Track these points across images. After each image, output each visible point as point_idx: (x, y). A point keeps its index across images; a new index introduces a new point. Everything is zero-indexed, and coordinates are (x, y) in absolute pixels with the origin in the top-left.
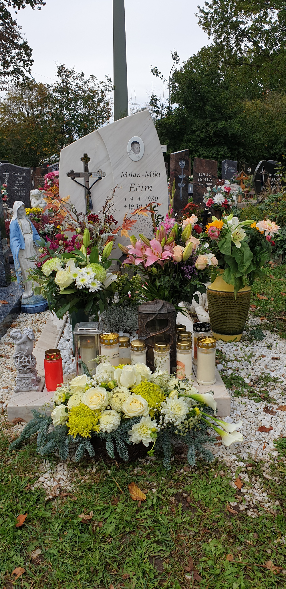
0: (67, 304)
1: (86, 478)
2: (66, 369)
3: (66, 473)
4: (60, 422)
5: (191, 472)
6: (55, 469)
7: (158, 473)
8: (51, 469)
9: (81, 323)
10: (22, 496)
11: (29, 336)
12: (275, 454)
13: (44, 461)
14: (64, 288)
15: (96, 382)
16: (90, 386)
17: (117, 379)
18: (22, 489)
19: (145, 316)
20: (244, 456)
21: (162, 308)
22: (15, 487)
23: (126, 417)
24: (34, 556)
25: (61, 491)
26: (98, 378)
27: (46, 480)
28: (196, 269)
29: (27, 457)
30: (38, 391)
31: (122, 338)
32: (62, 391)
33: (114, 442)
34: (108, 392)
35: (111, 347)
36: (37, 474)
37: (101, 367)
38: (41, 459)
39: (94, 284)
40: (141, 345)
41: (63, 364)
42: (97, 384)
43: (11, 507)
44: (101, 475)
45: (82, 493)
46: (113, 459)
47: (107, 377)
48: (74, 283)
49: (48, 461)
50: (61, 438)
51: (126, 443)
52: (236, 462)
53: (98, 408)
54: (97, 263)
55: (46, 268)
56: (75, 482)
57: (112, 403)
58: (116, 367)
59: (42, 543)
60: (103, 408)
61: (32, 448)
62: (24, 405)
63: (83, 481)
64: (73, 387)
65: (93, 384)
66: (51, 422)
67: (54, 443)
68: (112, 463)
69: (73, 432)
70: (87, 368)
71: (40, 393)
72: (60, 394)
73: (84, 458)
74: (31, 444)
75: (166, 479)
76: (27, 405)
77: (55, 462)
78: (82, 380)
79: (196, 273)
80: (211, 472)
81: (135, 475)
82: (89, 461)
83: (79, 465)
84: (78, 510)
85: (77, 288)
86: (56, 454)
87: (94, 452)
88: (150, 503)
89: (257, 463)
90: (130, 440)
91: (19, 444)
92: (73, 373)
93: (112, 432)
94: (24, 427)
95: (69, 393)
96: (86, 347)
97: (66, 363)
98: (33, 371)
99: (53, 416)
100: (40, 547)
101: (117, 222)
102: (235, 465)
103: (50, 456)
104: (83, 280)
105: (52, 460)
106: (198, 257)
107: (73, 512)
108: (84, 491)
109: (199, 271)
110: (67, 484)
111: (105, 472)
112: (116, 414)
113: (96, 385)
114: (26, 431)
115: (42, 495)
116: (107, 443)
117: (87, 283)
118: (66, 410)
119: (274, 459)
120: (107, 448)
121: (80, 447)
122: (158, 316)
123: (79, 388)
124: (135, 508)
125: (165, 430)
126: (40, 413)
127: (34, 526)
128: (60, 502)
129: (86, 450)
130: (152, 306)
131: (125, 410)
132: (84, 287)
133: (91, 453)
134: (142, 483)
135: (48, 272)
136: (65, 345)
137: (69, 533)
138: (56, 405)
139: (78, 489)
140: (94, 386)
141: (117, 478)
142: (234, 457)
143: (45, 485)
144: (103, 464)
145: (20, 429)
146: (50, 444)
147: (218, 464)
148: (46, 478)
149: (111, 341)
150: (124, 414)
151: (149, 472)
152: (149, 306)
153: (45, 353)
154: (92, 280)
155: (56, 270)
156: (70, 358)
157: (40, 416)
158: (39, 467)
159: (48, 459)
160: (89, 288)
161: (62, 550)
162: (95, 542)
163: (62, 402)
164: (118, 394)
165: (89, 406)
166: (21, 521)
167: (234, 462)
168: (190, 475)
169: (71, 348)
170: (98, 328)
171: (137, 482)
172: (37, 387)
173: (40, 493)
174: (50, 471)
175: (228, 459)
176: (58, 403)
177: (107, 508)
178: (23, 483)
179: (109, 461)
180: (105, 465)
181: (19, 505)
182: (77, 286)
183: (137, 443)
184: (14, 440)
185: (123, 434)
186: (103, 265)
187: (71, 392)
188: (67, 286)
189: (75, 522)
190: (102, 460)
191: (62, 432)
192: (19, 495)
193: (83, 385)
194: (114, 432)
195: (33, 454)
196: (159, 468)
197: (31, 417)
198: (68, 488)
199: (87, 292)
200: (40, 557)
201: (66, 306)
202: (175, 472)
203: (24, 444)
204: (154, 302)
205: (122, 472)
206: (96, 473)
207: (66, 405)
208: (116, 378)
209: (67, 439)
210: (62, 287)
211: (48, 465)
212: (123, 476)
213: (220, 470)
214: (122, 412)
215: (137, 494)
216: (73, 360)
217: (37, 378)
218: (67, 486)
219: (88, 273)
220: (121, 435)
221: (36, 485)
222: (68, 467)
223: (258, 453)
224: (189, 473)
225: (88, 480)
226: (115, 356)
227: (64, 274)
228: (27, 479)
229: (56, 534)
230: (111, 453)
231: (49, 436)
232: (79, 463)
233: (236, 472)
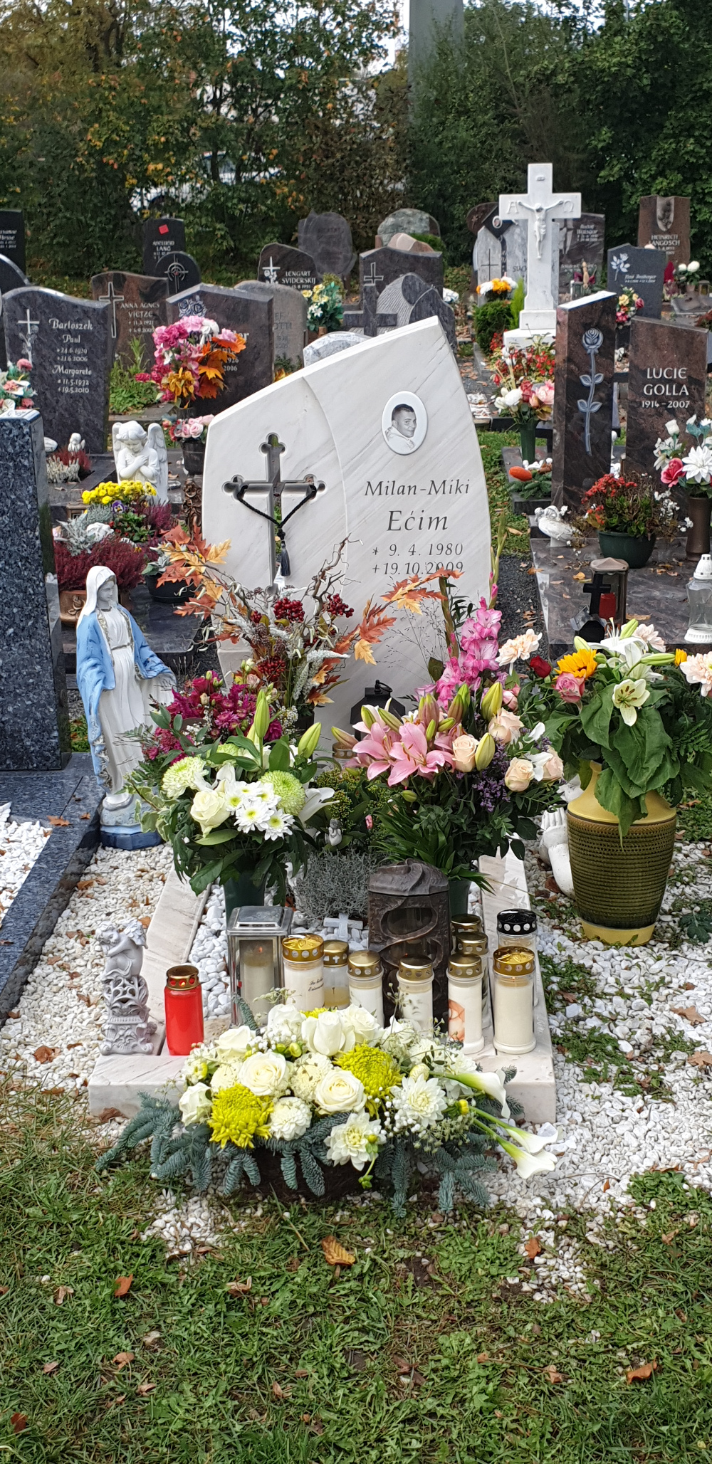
0: (217, 862)
1: (243, 1225)
2: (211, 1005)
3: (205, 1215)
4: (195, 1118)
5: (444, 1224)
6: (184, 1208)
7: (381, 1222)
8: (177, 1207)
9: (245, 908)
10: (123, 1248)
11: (134, 939)
12: (624, 1200)
13: (164, 1191)
14: (209, 829)
15: (266, 1043)
16: (254, 1049)
17: (308, 1039)
18: (123, 1237)
19: (381, 900)
20: (559, 1200)
21: (418, 884)
22: (111, 1234)
23: (322, 1112)
24: (149, 1340)
25: (196, 1244)
26: (270, 1035)
27: (168, 1225)
28: (508, 790)
29: (131, 1183)
30: (150, 1053)
31: (331, 945)
32: (201, 1057)
33: (297, 1157)
34: (290, 1063)
35: (302, 968)
36: (150, 1214)
37: (277, 1014)
38: (159, 1186)
39: (275, 821)
40: (370, 964)
41: (204, 992)
42: (269, 1046)
43: (105, 1265)
44: (272, 1220)
45: (234, 1249)
46: (294, 1192)
47: (289, 1033)
48: (232, 818)
49: (170, 1192)
50: (198, 1147)
51: (319, 1162)
52: (538, 1211)
53: (268, 1092)
54: (285, 770)
55: (173, 783)
56: (221, 1231)
57: (297, 1084)
58: (308, 1013)
59: (161, 1323)
60: (278, 1094)
61: (141, 1167)
62: (123, 1083)
63: (236, 1230)
64: (222, 1051)
65: (260, 1046)
66: (177, 1119)
67: (183, 1158)
68: (294, 1200)
69: (220, 1136)
70: (251, 1013)
71: (154, 1057)
72: (197, 1063)
73: (241, 1189)
74: (139, 1160)
75: (395, 1233)
76: (130, 1083)
77: (183, 1195)
78: (240, 1037)
79: (508, 799)
80: (483, 1225)
81: (336, 1224)
82: (250, 1196)
83: (232, 1202)
84: (224, 1276)
85: (239, 829)
86: (188, 1181)
87: (259, 1177)
88: (357, 1270)
89: (581, 1214)
90: (328, 1157)
91: (115, 1160)
92: (226, 1016)
93: (293, 1140)
94: (122, 1127)
95: (213, 1063)
96: (254, 963)
97: (210, 990)
98: (141, 1011)
99: (184, 1106)
100: (158, 1328)
101: (352, 610)
102: (534, 1216)
103: (175, 1183)
104: (251, 814)
105: (179, 1190)
106: (511, 762)
107: (217, 1276)
108: (238, 1247)
109: (514, 794)
110: (207, 1234)
111: (278, 1215)
112: (302, 1106)
113: (265, 1048)
114: (129, 1134)
115: (161, 1250)
116: (283, 1160)
117: (259, 821)
118: (208, 1095)
119: (620, 1210)
120: (283, 1168)
121: (232, 1167)
122: (410, 902)
123: (234, 1053)
124: (329, 1278)
125: (399, 1141)
126: (156, 1100)
127: (148, 1296)
128: (192, 1263)
129: (245, 1173)
130: (397, 877)
131: (320, 1100)
132: (253, 829)
133: (254, 1178)
134: (347, 1237)
135: (176, 791)
136: (208, 945)
137: (210, 1309)
138: (189, 1084)
139: (227, 1243)
140: (262, 1051)
141: (301, 1226)
142: (538, 1201)
143: (165, 1233)
144: (276, 1201)
145: (115, 1131)
146: (175, 1158)
147: (504, 1213)
148: (166, 1222)
149: (305, 954)
150: (318, 1106)
151: (363, 1219)
152: (391, 878)
153: (168, 974)
154: (272, 812)
155: (193, 788)
156: (220, 980)
157: (157, 1105)
158: (154, 1202)
159: (170, 1187)
160: (264, 831)
161: (196, 1333)
162: (253, 1325)
163: (200, 1077)
164: (307, 1068)
165: (252, 1089)
166: (123, 1290)
167: (535, 1211)
168: (441, 1229)
169: (222, 954)
170: (280, 923)
171: (338, 1236)
172: (148, 1046)
173: (158, 1246)
174: (175, 1211)
175: (524, 1205)
176: (193, 1080)
177: (279, 1276)
178: (124, 1228)
179: (287, 1196)
180: (278, 1204)
181: (120, 1262)
182: (238, 825)
183: (342, 1164)
184: (105, 1150)
185: (315, 1143)
186: (298, 776)
187: (219, 1059)
188: (216, 826)
189: (220, 1291)
190: (274, 1194)
191: (201, 1137)
192: (119, 1247)
193: (241, 1046)
194: (296, 1140)
195: (143, 1178)
196: (383, 1214)
197: (136, 1108)
198: (208, 1240)
199: (260, 842)
200: (158, 1341)
201: (213, 866)
202: (414, 1222)
203: (123, 1159)
204: (401, 869)
205: (312, 1217)
206: (262, 1216)
207: (208, 1085)
208: (305, 1036)
209: (208, 1150)
210: (206, 826)
211: (171, 1198)
212: (313, 1224)
213: (501, 1223)
214: (313, 1102)
215: (337, 1253)
216: (226, 985)
217: (149, 1026)
218: (206, 1238)
219: (262, 796)
220: (310, 1145)
221: (149, 1233)
222: (210, 1205)
223: (590, 1197)
224: (440, 1226)
225: (246, 1228)
226: (313, 986)
227: (211, 799)
228: (132, 1222)
229: (185, 1310)
230: (290, 1179)
231: (174, 1144)
232: (230, 1198)
233: (534, 1229)
